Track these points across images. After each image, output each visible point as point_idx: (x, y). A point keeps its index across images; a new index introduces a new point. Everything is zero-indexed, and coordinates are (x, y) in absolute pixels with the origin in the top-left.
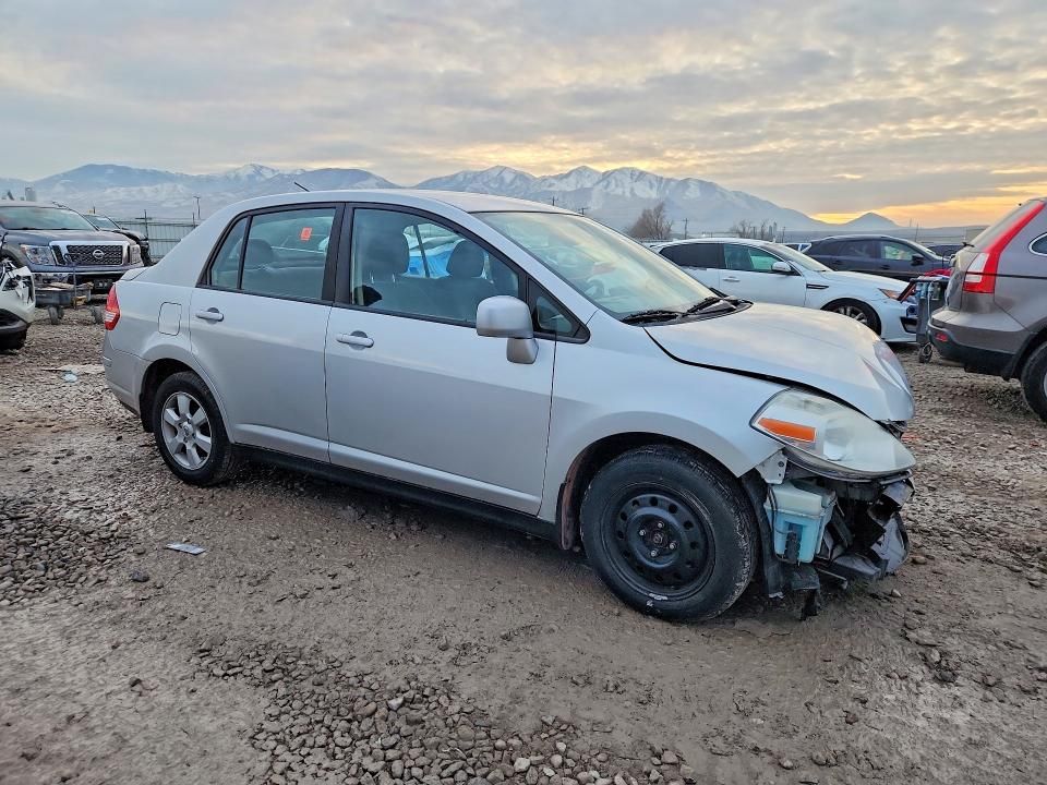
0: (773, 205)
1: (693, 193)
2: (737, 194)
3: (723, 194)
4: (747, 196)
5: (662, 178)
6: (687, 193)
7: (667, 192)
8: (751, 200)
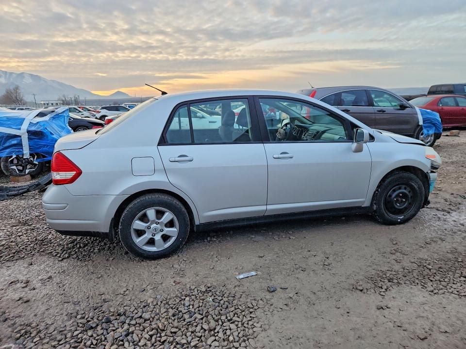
0: (74, 87)
1: (28, 80)
2: (53, 81)
3: (45, 81)
4: (59, 82)
5: (6, 72)
6: (24, 80)
7: (11, 79)
8: (61, 84)
